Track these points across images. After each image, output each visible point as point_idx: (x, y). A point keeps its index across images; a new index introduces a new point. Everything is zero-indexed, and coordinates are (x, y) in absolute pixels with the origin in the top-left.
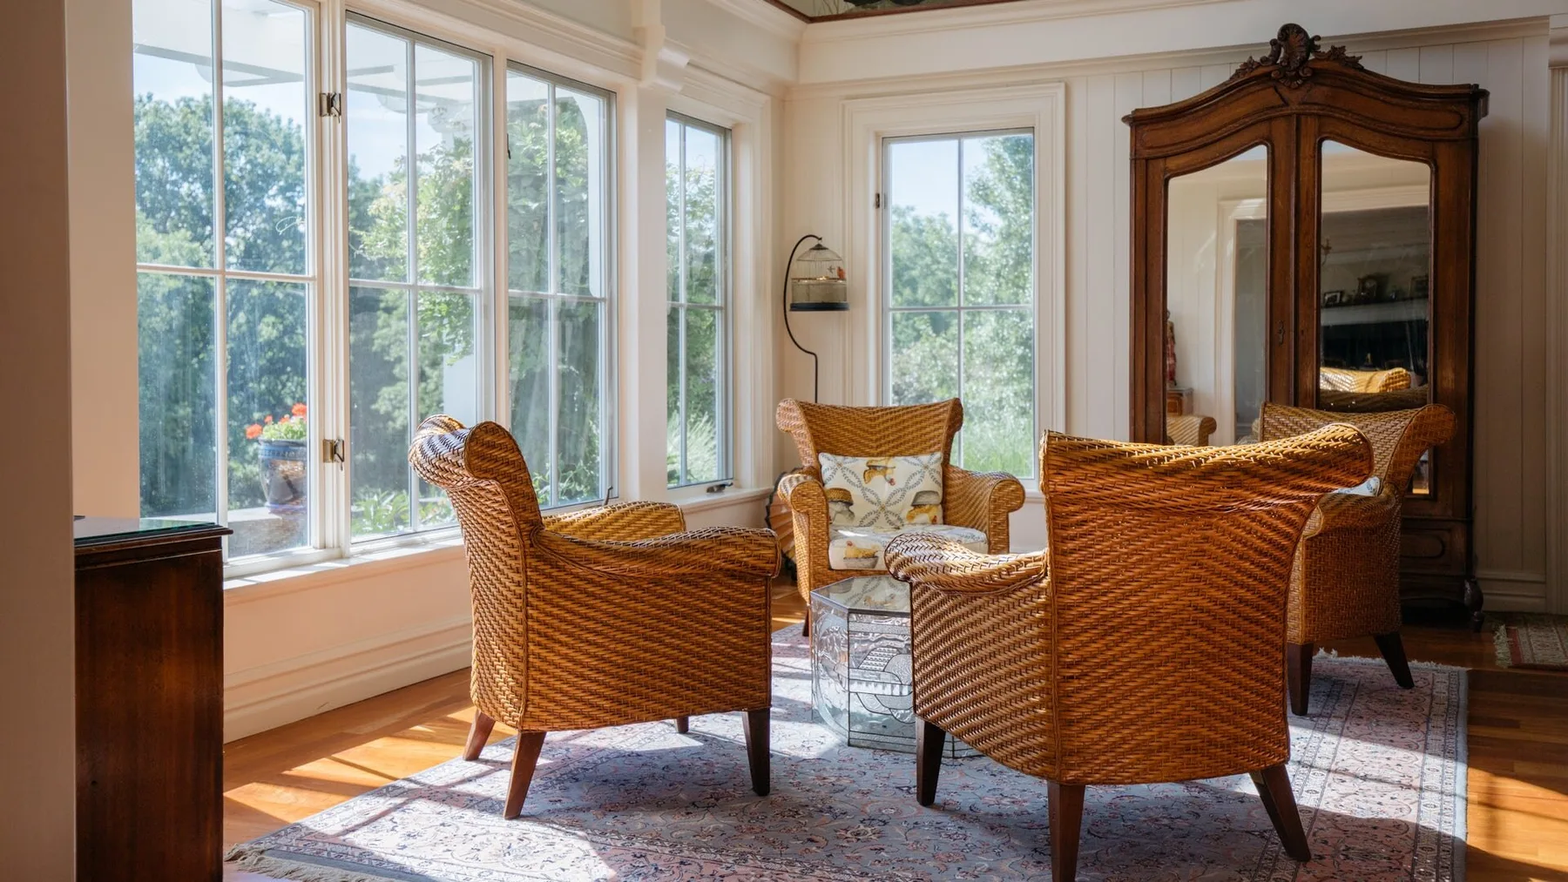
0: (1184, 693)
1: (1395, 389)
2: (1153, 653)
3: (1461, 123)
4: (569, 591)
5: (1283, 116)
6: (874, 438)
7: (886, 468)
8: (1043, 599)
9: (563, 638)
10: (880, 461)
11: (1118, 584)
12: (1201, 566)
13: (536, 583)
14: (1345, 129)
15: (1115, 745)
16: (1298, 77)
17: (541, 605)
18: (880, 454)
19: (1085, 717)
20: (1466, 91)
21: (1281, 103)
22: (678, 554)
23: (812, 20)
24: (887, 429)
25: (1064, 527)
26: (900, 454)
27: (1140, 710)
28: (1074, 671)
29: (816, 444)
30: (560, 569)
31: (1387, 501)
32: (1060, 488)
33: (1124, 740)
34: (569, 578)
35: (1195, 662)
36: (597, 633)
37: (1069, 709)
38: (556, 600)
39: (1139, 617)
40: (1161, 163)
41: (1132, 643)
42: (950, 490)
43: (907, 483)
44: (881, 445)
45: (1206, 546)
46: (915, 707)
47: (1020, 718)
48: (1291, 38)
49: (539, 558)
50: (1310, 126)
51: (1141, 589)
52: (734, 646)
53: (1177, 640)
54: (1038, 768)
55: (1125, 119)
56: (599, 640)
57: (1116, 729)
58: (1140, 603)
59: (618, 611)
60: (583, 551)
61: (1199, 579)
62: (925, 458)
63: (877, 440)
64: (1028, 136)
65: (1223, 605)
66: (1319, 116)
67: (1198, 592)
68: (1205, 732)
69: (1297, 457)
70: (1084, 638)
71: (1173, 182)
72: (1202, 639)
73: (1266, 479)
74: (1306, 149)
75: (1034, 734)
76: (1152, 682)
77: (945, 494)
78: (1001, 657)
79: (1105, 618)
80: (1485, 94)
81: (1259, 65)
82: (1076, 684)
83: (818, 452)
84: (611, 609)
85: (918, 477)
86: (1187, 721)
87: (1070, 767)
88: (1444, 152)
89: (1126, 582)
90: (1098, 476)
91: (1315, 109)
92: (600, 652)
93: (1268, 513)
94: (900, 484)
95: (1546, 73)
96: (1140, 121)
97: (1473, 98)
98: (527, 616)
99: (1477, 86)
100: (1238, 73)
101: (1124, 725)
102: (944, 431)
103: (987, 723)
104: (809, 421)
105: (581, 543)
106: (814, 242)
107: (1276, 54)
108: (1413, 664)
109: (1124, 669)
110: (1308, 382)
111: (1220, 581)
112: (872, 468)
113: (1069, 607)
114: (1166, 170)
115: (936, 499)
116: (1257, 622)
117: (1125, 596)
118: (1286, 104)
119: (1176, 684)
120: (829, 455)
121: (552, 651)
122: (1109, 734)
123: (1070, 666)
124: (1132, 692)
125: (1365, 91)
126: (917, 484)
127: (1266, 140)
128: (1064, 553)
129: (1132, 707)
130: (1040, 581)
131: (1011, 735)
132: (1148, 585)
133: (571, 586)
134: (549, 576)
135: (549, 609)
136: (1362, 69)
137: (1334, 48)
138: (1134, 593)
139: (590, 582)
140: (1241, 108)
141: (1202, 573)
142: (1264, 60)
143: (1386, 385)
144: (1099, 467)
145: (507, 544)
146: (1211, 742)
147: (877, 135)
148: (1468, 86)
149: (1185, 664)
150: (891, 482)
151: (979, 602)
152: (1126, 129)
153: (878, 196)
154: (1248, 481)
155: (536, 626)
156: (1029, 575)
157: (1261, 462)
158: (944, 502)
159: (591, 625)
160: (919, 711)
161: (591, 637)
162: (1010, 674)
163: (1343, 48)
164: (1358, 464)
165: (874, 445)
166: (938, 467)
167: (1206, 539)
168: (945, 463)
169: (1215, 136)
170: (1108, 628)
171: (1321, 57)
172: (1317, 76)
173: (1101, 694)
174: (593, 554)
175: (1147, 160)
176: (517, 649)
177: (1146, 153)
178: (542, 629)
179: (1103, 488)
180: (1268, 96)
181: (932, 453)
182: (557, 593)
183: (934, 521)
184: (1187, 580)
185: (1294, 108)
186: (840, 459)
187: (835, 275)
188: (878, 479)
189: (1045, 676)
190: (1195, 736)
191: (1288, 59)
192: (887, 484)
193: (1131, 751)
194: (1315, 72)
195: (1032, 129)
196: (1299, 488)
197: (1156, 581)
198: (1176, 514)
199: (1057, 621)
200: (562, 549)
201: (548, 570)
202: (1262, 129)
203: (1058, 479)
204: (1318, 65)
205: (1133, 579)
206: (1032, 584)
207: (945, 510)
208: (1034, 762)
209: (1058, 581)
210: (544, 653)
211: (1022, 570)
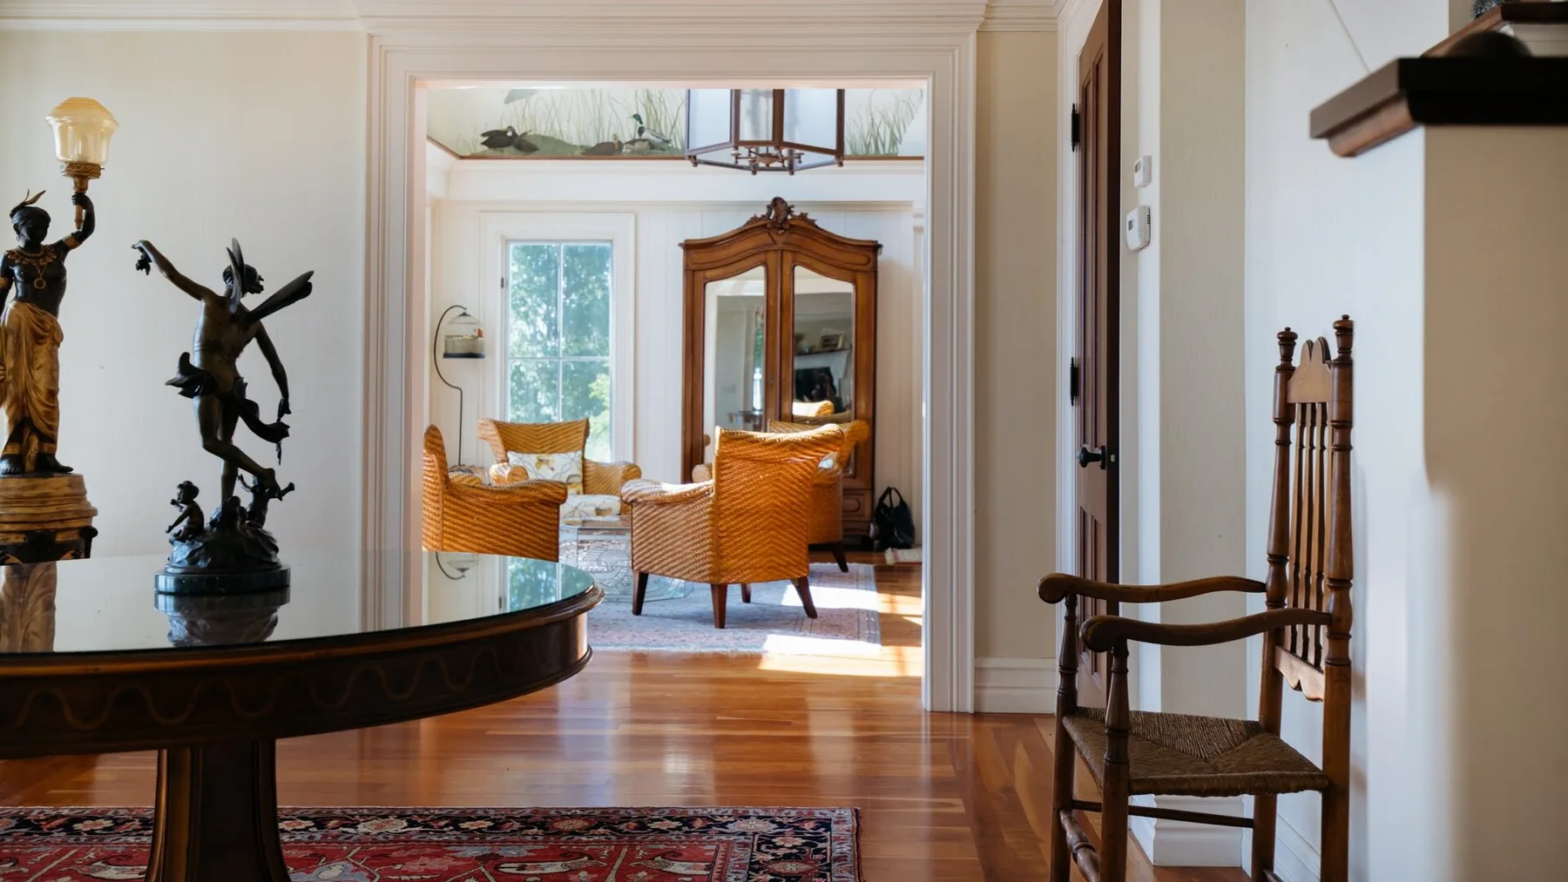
0: (769, 543)
1: (825, 414)
2: (756, 526)
3: (869, 261)
4: (467, 512)
5: (774, 250)
6: (538, 442)
7: (548, 461)
8: (711, 502)
9: (462, 536)
10: (544, 457)
11: (744, 495)
12: (777, 486)
13: (449, 508)
14: (808, 260)
15: (741, 566)
16: (782, 228)
17: (452, 519)
18: (543, 452)
19: (728, 554)
20: (871, 244)
21: (772, 242)
22: (522, 492)
23: (462, 158)
24: (546, 437)
25: (722, 470)
26: (555, 452)
27: (751, 550)
28: (725, 534)
29: (505, 446)
30: (463, 500)
31: (838, 471)
32: (725, 451)
33: (745, 564)
34: (467, 505)
35: (774, 530)
36: (480, 532)
37: (722, 551)
38: (460, 516)
39: (752, 509)
40: (701, 273)
41: (748, 521)
42: (587, 474)
43: (562, 469)
44: (543, 447)
45: (780, 478)
46: (633, 567)
47: (699, 558)
48: (779, 205)
49: (451, 495)
50: (788, 257)
51: (752, 497)
52: (543, 540)
53: (766, 519)
54: (708, 579)
55: (680, 245)
56: (481, 536)
57: (741, 559)
58: (752, 503)
59: (491, 521)
60: (475, 491)
61: (776, 492)
62: (572, 454)
63: (541, 444)
64: (607, 245)
65: (785, 504)
66: (794, 252)
67: (775, 498)
68: (777, 560)
69: (816, 438)
70: (728, 519)
71: (709, 286)
72: (776, 519)
73: (805, 447)
74: (787, 271)
75: (705, 564)
76: (756, 538)
77: (584, 476)
78: (689, 531)
79: (738, 510)
80: (880, 246)
81: (760, 219)
82: (725, 539)
83: (506, 451)
84: (487, 519)
85: (568, 466)
86: (771, 555)
87: (723, 577)
88: (860, 278)
89: (746, 494)
90: (740, 445)
91: (791, 248)
92: (481, 542)
93: (804, 463)
94: (558, 470)
95: (912, 232)
96: (689, 247)
97: (875, 248)
98: (443, 525)
99: (876, 242)
100: (748, 223)
101: (745, 557)
102: (582, 437)
103: (681, 563)
104: (500, 432)
105: (473, 487)
106: (462, 311)
107: (769, 214)
108: (848, 564)
109: (745, 532)
110: (786, 410)
111: (784, 493)
112: (541, 461)
113: (722, 506)
114: (705, 278)
115: (579, 480)
116: (798, 512)
117: (746, 500)
118: (775, 243)
119: (766, 539)
120: (513, 453)
121: (456, 542)
122: (739, 561)
123: (722, 532)
124: (748, 542)
125: (819, 240)
126: (567, 470)
127: (764, 264)
128: (722, 481)
129: (748, 549)
130: (709, 494)
131: (693, 567)
132: (756, 495)
133: (467, 508)
134: (456, 504)
135: (456, 521)
136: (817, 227)
137: (802, 214)
138: (749, 498)
139: (478, 506)
140: (748, 244)
141: (778, 489)
142: (763, 216)
143: (819, 412)
144: (740, 442)
145: (432, 488)
146: (780, 565)
147: (502, 237)
148: (872, 242)
149: (769, 530)
150: (552, 469)
151: (677, 507)
152: (681, 251)
153: (502, 280)
154: (801, 449)
155: (448, 530)
156: (704, 492)
157: (803, 440)
158: (584, 482)
159: (477, 528)
160: (636, 568)
161: (477, 535)
162: (693, 538)
163: (806, 214)
164: (839, 442)
165: (539, 446)
166: (579, 460)
167: (780, 474)
168: (583, 459)
169: (735, 259)
170: (739, 514)
171: (794, 218)
172: (792, 228)
173: (735, 543)
174: (480, 492)
175: (694, 271)
176: (435, 543)
177: (694, 267)
178: (451, 531)
179: (742, 451)
180: (764, 238)
181: (576, 451)
182: (459, 512)
183: (578, 493)
184: (772, 492)
185: (779, 246)
186: (520, 455)
187: (476, 334)
188: (544, 467)
189: (712, 537)
190: (774, 562)
191: (776, 217)
192: (550, 471)
193: (747, 568)
194: (792, 226)
195: (611, 241)
196: (817, 451)
197: (759, 493)
198: (769, 463)
199: (717, 513)
200: (463, 490)
201: (455, 500)
202: (762, 257)
203: (724, 447)
204: (792, 223)
205: (750, 492)
206: (706, 496)
207: (584, 486)
208: (705, 576)
209: (718, 494)
210: (452, 543)
211: (701, 490)
